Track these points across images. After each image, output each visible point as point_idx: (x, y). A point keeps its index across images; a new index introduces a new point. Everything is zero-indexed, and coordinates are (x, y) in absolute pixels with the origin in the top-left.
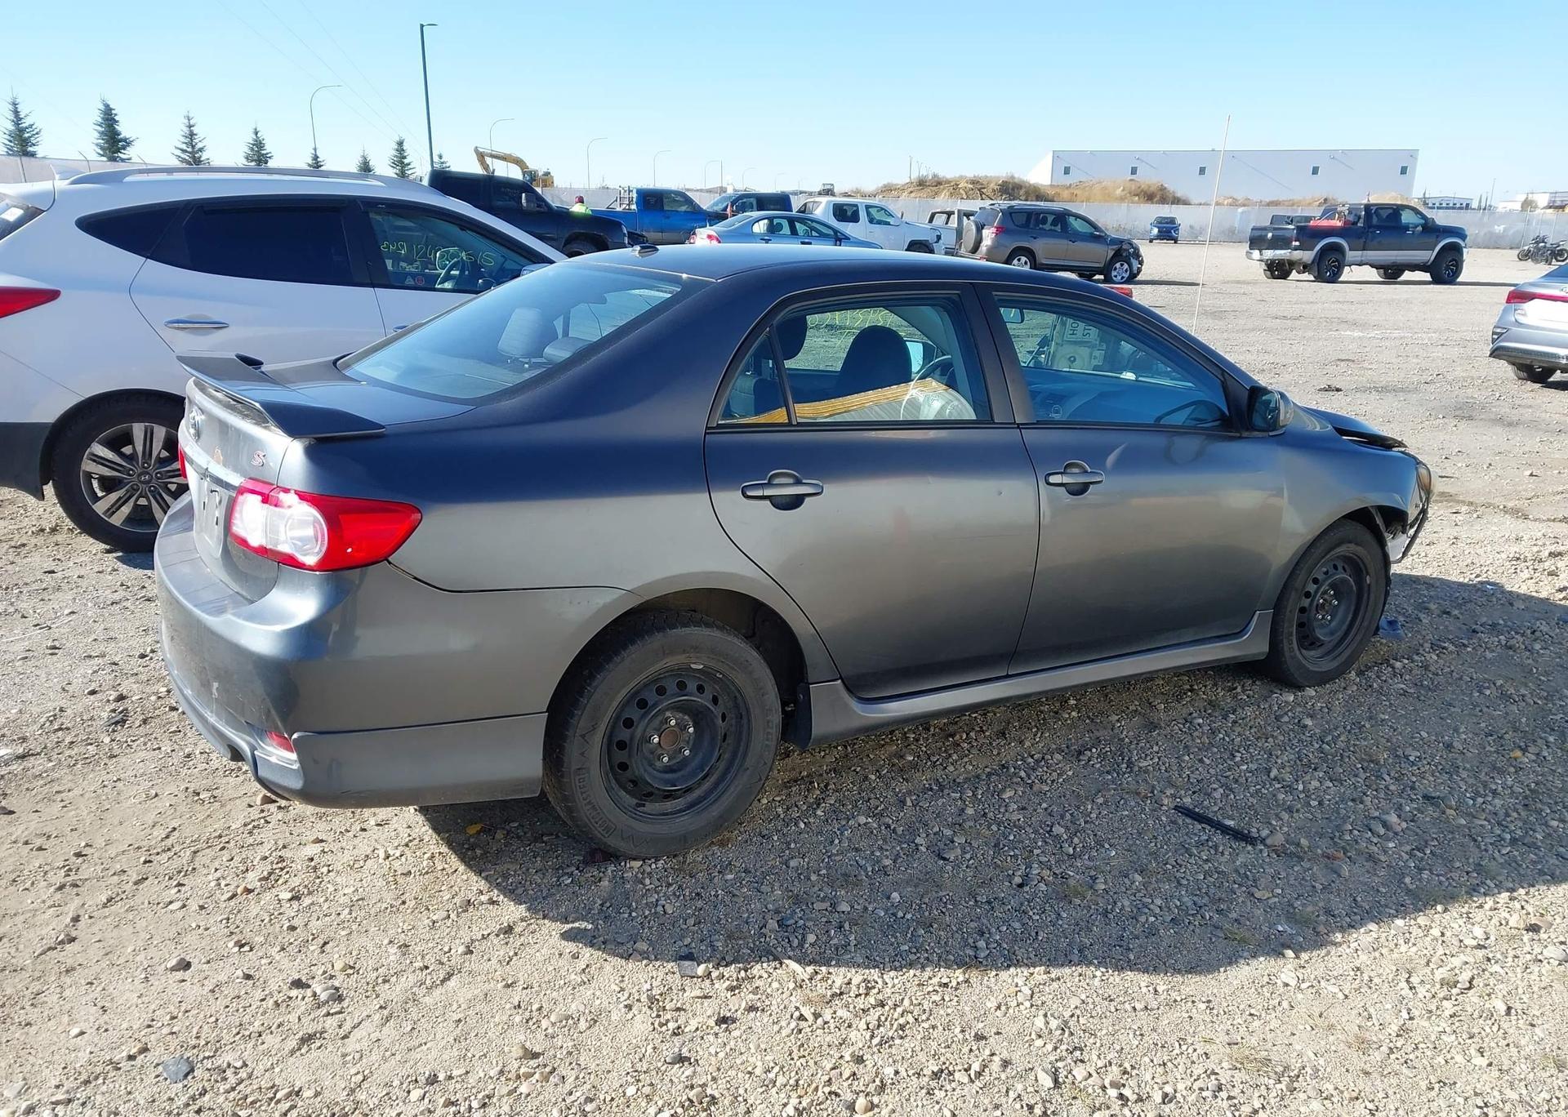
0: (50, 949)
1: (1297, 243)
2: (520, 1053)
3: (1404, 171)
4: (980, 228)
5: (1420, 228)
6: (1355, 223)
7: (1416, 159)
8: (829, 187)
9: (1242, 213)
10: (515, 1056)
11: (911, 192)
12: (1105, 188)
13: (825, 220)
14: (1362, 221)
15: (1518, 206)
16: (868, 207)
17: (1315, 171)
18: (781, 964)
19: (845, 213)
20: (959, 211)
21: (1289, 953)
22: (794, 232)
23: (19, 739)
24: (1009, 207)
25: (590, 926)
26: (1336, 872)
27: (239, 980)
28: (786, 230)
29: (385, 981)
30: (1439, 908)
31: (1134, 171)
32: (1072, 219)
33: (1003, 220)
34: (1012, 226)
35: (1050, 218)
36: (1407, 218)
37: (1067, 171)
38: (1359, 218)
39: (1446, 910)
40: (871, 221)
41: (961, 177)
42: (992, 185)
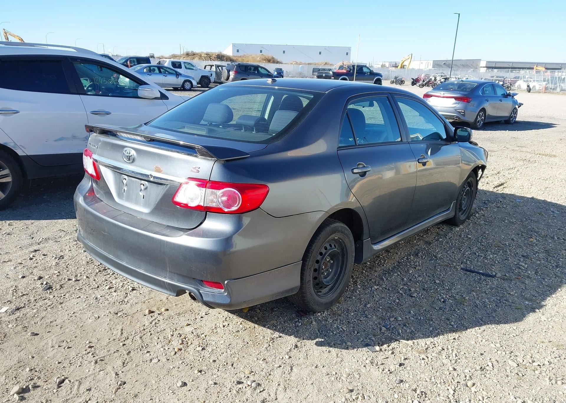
0: (118, 389)
1: (333, 78)
2: (348, 391)
3: (347, 54)
4: (229, 71)
5: (369, 73)
6: (350, 71)
7: (351, 50)
8: (152, 55)
9: (301, 67)
10: (346, 392)
11: (184, 58)
12: (253, 57)
13: (169, 66)
14: (352, 70)
15: (380, 66)
16: (184, 63)
17: (320, 53)
18: (399, 341)
19: (176, 65)
20: (215, 65)
21: (537, 310)
22: (160, 72)
23: (8, 302)
24: (238, 64)
25: (323, 340)
26: (523, 283)
27: (212, 386)
28: (157, 71)
29: (270, 375)
30: (559, 290)
31: (261, 51)
32: (260, 69)
33: (237, 68)
34: (239, 71)
35: (253, 68)
36: (365, 70)
37: (238, 51)
38: (351, 69)
39: (561, 290)
40: (186, 67)
41: (202, 52)
42: (214, 56)
